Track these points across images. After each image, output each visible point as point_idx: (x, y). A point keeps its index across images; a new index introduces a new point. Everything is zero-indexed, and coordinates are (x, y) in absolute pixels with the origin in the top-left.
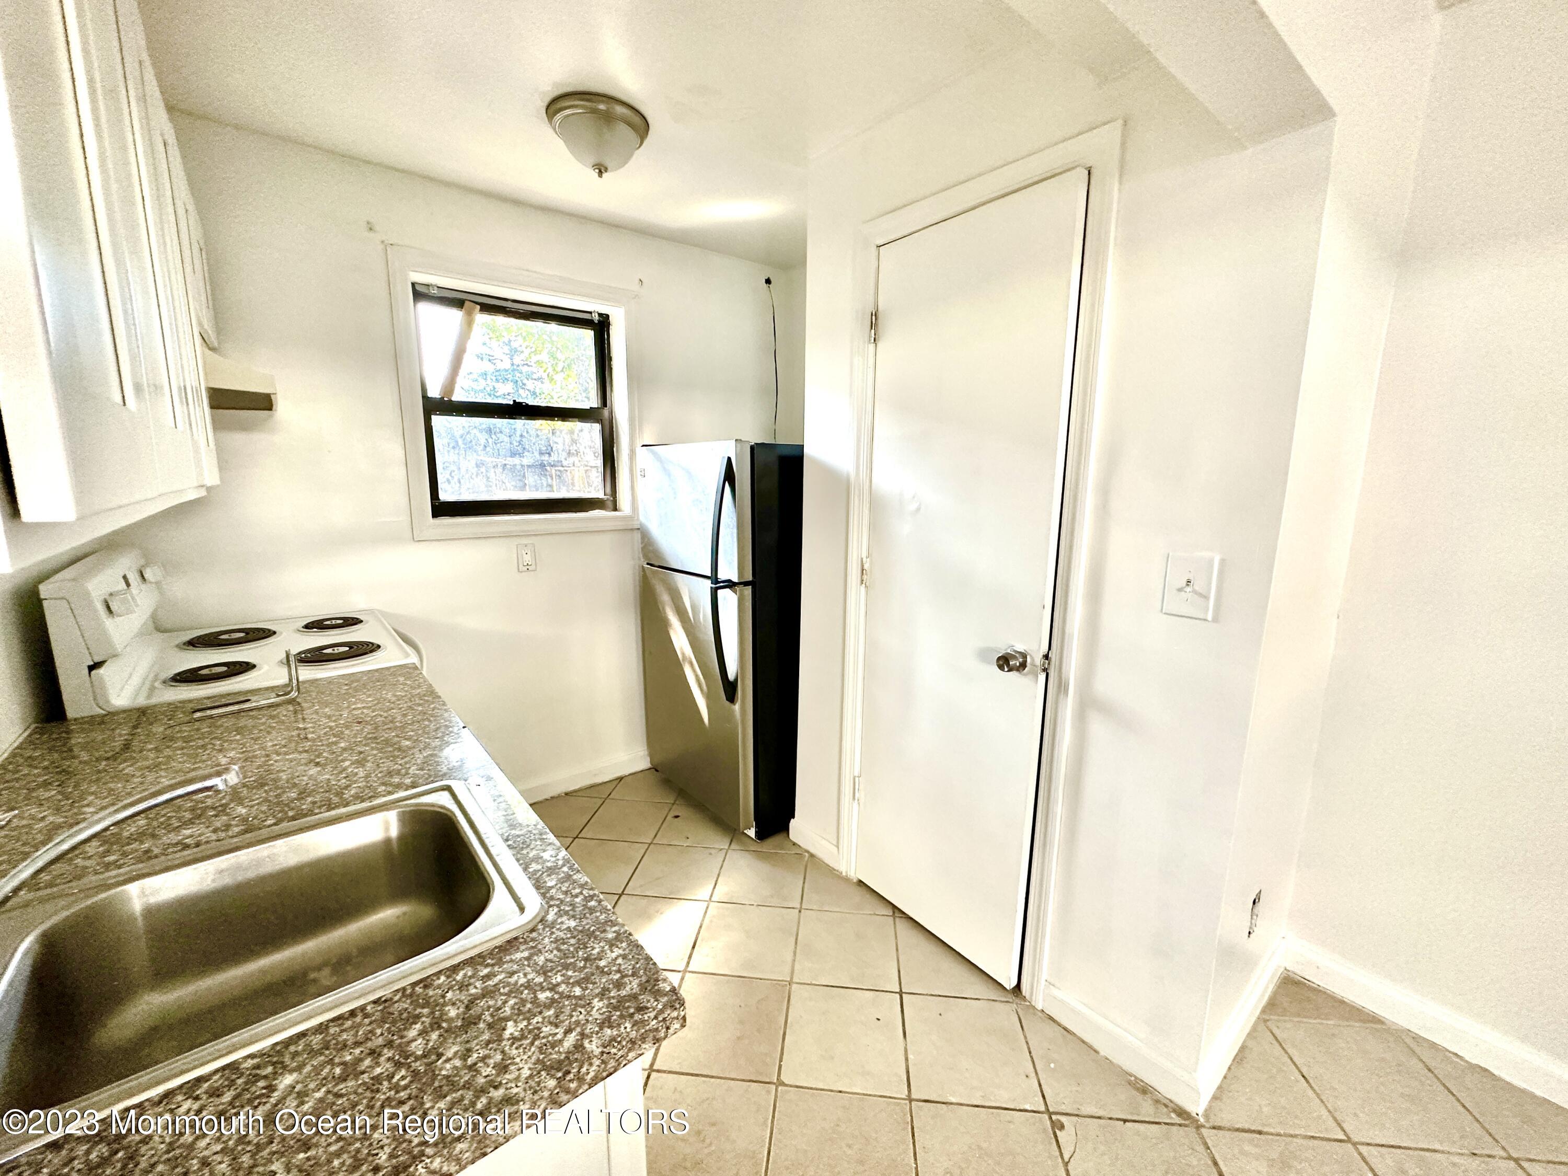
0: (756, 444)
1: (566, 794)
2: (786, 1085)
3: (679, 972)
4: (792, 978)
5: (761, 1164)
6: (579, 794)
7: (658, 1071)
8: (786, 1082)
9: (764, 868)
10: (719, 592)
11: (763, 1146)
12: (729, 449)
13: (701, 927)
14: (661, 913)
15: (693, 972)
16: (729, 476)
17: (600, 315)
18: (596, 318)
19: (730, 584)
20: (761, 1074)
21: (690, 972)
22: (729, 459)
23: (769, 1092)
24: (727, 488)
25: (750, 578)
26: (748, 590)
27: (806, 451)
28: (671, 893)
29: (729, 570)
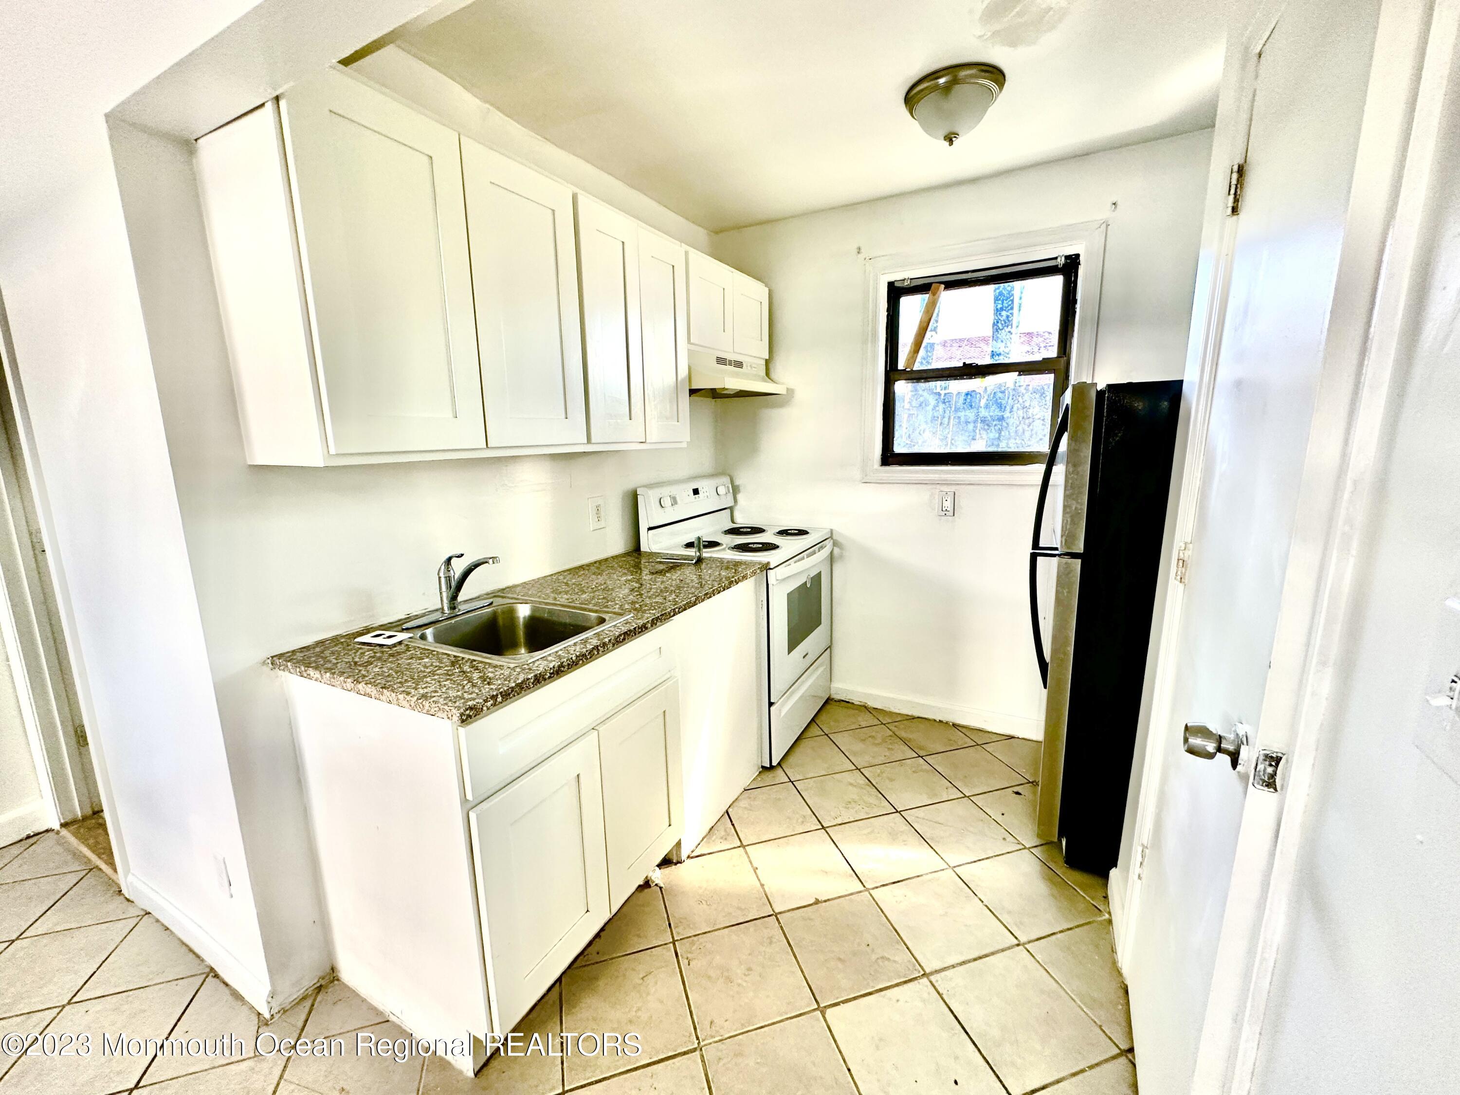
1: (954, 725)
2: (824, 1017)
3: (864, 886)
4: (932, 973)
5: (750, 1025)
6: (964, 730)
7: (778, 919)
8: (827, 1016)
9: (1039, 887)
11: (764, 1020)
13: (918, 876)
14: (905, 845)
15: (871, 895)
19: (1053, 553)
20: (821, 991)
21: (869, 893)
23: (809, 1005)
27: (1185, 385)
28: (932, 839)
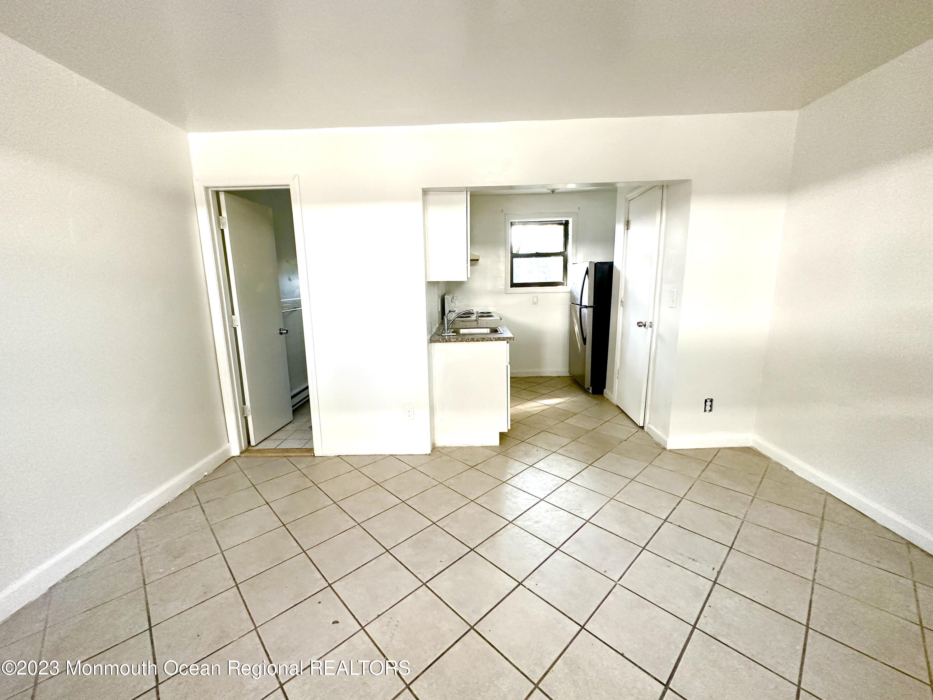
0: (597, 262)
10: (582, 309)
12: (587, 265)
16: (587, 273)
17: (565, 221)
18: (564, 222)
19: (586, 307)
22: (587, 268)
24: (587, 275)
25: (592, 305)
26: (591, 309)
27: (614, 264)
29: (585, 302)
